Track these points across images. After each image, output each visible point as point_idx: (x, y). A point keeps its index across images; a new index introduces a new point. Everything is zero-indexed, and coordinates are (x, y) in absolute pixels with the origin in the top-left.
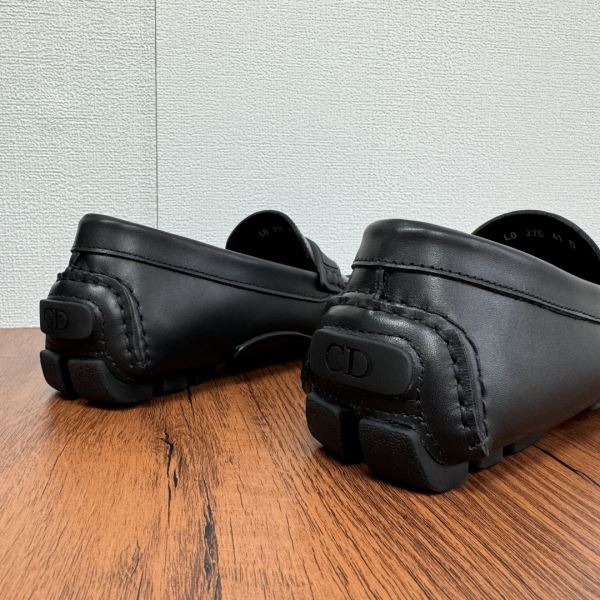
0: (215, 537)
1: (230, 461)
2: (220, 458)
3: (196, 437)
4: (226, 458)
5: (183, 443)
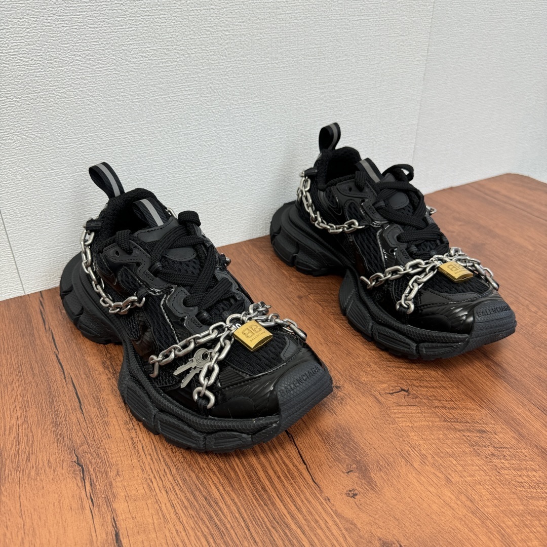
0: (121, 541)
1: (118, 474)
2: (112, 473)
3: (95, 454)
4: (115, 472)
5: (88, 463)
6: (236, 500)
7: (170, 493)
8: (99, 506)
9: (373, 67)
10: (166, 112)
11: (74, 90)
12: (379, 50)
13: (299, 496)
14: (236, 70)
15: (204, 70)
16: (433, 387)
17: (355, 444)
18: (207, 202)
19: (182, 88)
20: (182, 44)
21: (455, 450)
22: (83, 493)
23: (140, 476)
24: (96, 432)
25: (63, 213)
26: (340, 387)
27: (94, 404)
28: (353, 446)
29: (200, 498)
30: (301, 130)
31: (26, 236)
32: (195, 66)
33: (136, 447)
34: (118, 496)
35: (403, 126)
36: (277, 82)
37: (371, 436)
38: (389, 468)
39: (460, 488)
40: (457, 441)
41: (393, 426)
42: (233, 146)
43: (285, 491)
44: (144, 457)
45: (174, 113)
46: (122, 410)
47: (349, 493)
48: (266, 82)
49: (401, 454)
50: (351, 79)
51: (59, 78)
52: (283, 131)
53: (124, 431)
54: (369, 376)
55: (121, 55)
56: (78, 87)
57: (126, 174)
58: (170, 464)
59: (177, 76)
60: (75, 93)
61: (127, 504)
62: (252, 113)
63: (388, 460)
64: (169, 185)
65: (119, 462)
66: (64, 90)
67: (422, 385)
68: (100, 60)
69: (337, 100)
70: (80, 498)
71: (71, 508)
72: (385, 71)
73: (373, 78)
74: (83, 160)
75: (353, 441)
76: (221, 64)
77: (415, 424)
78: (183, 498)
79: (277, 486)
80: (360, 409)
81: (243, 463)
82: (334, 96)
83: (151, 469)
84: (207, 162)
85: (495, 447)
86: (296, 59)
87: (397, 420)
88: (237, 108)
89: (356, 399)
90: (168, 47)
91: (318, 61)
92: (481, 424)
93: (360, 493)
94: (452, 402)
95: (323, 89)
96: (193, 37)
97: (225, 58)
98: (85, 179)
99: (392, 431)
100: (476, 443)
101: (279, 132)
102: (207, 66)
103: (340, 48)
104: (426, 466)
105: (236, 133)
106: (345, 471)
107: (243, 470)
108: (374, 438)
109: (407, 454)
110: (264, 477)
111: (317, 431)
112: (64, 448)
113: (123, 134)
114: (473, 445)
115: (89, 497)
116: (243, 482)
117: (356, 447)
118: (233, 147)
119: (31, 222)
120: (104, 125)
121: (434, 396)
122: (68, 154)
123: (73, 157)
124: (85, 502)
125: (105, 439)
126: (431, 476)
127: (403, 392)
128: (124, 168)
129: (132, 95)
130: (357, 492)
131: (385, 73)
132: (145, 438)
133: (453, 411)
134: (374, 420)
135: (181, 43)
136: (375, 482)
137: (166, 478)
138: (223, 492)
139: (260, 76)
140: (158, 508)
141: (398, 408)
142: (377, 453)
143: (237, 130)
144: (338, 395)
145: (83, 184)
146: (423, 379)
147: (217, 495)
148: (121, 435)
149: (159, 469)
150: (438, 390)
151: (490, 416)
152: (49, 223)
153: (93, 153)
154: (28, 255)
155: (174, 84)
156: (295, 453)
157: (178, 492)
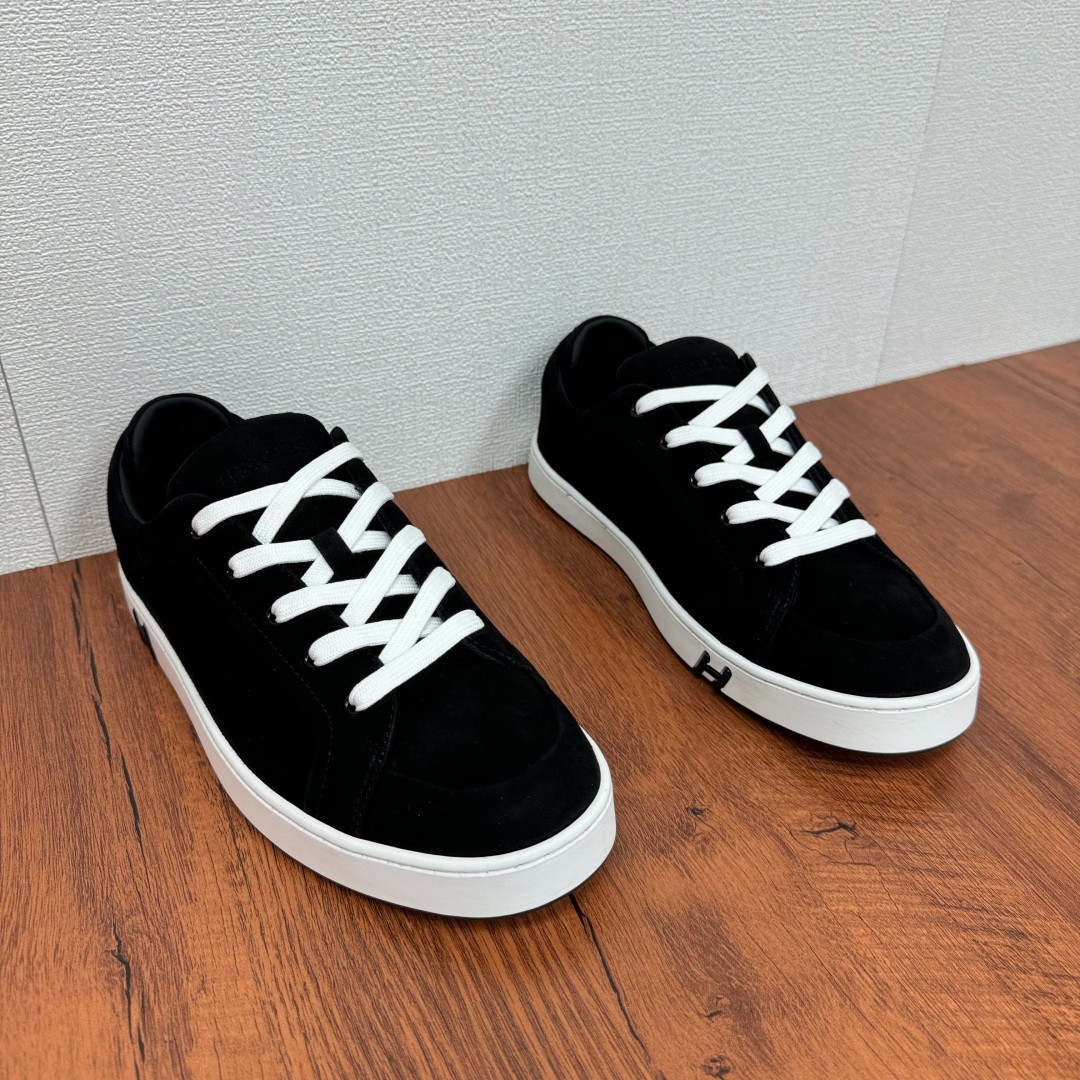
1: (203, 987)
2: (190, 984)
3: (157, 937)
4: (198, 982)
5: (141, 958)
6: (458, 1067)
7: (312, 1040)
8: (155, 1062)
9: (819, 100)
10: (365, 184)
11: (168, 132)
12: (832, 63)
13: (598, 1067)
14: (521, 98)
15: (450, 95)
16: (909, 822)
17: (730, 949)
18: (446, 380)
19: (403, 133)
20: (406, 36)
21: (955, 974)
22: (124, 1028)
23: (251, 995)
24: (164, 885)
25: (140, 393)
26: (701, 812)
27: (165, 820)
28: (725, 954)
29: (378, 1056)
30: (655, 230)
31: (63, 440)
32: (432, 85)
33: (248, 925)
34: (200, 1040)
35: (874, 229)
36: (607, 125)
37: (767, 932)
38: (803, 1009)
39: (962, 1069)
40: (959, 953)
41: (817, 910)
42: (507, 261)
43: (568, 1051)
44: (262, 951)
45: (383, 186)
46: (223, 839)
47: (711, 1065)
48: (583, 124)
49: (831, 978)
50: (769, 123)
51: (136, 103)
52: (615, 231)
53: (224, 886)
54: (770, 790)
55: (272, 56)
56: (178, 125)
57: (276, 316)
58: (317, 970)
59: (392, 107)
60: (171, 137)
61: (216, 1062)
62: (551, 192)
63: (801, 990)
64: (367, 342)
65: (209, 960)
66: (147, 130)
67: (885, 815)
68: (227, 68)
69: (736, 168)
70: (117, 1040)
71: (95, 1063)
72: (844, 109)
73: (816, 123)
74: (185, 283)
75: (727, 943)
76: (489, 83)
77: (866, 908)
78: (340, 1054)
79: (550, 1039)
80: (745, 866)
81: (478, 979)
82: (729, 159)
83: (276, 982)
84: (450, 295)
85: (1045, 975)
86: (652, 76)
87: (825, 895)
88: (518, 180)
89: (737, 841)
90: (374, 43)
91: (699, 83)
92: (1014, 915)
93: (734, 1067)
94: (951, 861)
95: (708, 144)
96: (429, 22)
97: (496, 69)
98: (188, 324)
99: (814, 921)
100: (1003, 962)
101: (607, 235)
102: (458, 86)
103: (748, 56)
104: (888, 1012)
105: (515, 234)
106: (703, 1012)
107: (477, 995)
108: (774, 938)
109: (844, 977)
110: (522, 1015)
111: (648, 914)
112: (92, 919)
113: (272, 230)
114: (996, 967)
115: (135, 1037)
116: (475, 1023)
117: (732, 955)
118: (506, 265)
119: (72, 412)
120: (231, 209)
121: (911, 842)
122: (153, 269)
123: (164, 277)
124: (126, 1050)
125: (181, 903)
126: (898, 1036)
127: (842, 832)
128: (273, 303)
129: (293, 146)
130: (728, 1063)
131: (843, 112)
132: (268, 906)
133: (953, 881)
134: (776, 894)
135: (403, 34)
136: (771, 1042)
137: (307, 1003)
138: (430, 1046)
139: (571, 110)
140: (284, 1074)
141: (830, 867)
142: (778, 973)
143: (518, 228)
144: (698, 830)
145: (184, 334)
146: (888, 802)
147: (415, 1051)
148: (216, 894)
149: (292, 983)
150: (921, 830)
151: (1036, 897)
152: (110, 416)
153: (206, 268)
154: (66, 480)
155: (385, 123)
156: (594, 962)
157: (331, 1039)
